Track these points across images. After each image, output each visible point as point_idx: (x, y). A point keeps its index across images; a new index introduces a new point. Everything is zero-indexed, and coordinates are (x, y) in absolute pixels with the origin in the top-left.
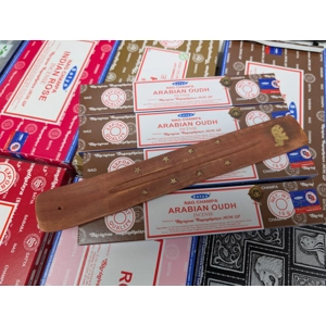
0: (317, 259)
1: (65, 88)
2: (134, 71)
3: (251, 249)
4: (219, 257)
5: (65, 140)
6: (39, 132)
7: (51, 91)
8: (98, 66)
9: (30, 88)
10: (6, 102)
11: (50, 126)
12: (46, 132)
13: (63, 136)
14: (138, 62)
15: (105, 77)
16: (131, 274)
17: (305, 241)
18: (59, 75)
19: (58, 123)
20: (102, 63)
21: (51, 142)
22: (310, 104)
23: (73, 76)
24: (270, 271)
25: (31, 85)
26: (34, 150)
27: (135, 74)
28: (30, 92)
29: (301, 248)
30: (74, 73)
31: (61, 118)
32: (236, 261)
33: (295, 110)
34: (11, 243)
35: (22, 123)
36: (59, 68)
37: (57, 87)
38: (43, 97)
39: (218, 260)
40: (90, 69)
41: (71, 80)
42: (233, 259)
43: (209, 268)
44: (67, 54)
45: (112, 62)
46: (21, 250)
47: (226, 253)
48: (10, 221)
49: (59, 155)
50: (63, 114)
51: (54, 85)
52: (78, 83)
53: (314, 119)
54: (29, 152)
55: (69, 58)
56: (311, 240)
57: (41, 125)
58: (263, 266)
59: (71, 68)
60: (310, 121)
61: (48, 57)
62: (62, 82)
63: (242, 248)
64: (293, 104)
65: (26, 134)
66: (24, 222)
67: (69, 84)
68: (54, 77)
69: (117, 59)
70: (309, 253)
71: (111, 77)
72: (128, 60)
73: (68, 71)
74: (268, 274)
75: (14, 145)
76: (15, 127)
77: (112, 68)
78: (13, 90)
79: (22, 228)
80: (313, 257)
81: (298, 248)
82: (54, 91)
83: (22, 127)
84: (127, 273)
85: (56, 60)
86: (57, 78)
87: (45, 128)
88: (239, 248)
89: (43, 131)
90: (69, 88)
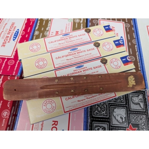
0: (140, 106)
1: (14, 40)
2: (47, 29)
3: (111, 106)
5: (17, 65)
7: (7, 42)
8: (29, 28)
11: (8, 59)
12: (7, 62)
13: (15, 63)
14: (49, 25)
15: (34, 33)
16: (57, 122)
17: (134, 99)
18: (11, 34)
19: (12, 57)
20: (32, 27)
21: (9, 67)
22: (129, 37)
23: (17, 34)
24: (120, 115)
26: (1, 71)
27: (48, 31)
29: (133, 102)
30: (18, 32)
31: (14, 55)
32: (104, 112)
33: (123, 40)
36: (10, 30)
37: (10, 40)
38: (4, 45)
39: (96, 113)
40: (25, 30)
41: (17, 36)
42: (103, 111)
43: (93, 117)
44: (13, 24)
45: (36, 26)
47: (99, 109)
49: (14, 73)
50: (14, 53)
51: (8, 39)
52: (20, 37)
53: (132, 43)
55: (15, 25)
56: (136, 98)
57: (3, 59)
58: (117, 113)
59: (16, 30)
60: (130, 44)
61: (4, 26)
62: (12, 37)
63: (107, 106)
64: (122, 37)
67: (16, 38)
68: (8, 35)
69: (38, 24)
70: (136, 104)
71: (37, 33)
72: (44, 24)
73: (15, 32)
74: (119, 116)
77: (37, 28)
80: (138, 106)
81: (131, 102)
82: (9, 42)
84: (55, 122)
85: (8, 27)
86: (9, 35)
87: (6, 60)
88: (105, 106)
89: (5, 62)
90: (16, 40)
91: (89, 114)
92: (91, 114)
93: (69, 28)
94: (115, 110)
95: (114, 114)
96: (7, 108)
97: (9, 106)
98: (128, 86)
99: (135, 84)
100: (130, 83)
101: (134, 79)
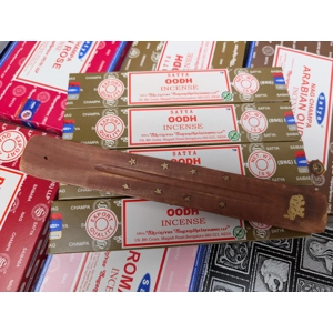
0: (325, 265)
1: (80, 57)
2: (158, 48)
3: (259, 251)
4: (225, 257)
6: (51, 101)
7: (66, 59)
9: (43, 54)
10: (18, 67)
11: (63, 97)
12: (59, 101)
16: (139, 254)
17: (314, 247)
21: (63, 112)
23: (89, 45)
25: (45, 51)
26: (46, 119)
28: (44, 59)
32: (242, 262)
34: (19, 211)
35: (34, 91)
37: (72, 56)
38: (57, 65)
39: (223, 260)
41: (87, 49)
42: (239, 259)
43: (214, 267)
46: (29, 219)
47: (232, 253)
48: (19, 189)
51: (69, 53)
52: (95, 52)
54: (41, 121)
56: (320, 246)
57: (53, 94)
58: (269, 269)
62: (78, 50)
63: (249, 249)
65: (38, 103)
66: (33, 192)
67: (85, 53)
68: (70, 45)
70: (317, 259)
74: (273, 277)
75: (25, 112)
76: (27, 94)
78: (26, 55)
79: (30, 197)
80: (321, 263)
81: (306, 253)
82: (69, 59)
83: (34, 95)
84: (135, 254)
86: (73, 46)
87: (58, 97)
88: (246, 249)
89: (55, 100)
90: (84, 58)
91: (208, 258)
92: (212, 261)
93: (205, 51)
94: (267, 262)
95: (262, 270)
96: (45, 201)
97: (48, 198)
98: (286, 216)
99: (302, 215)
100: (291, 209)
101: (303, 203)
